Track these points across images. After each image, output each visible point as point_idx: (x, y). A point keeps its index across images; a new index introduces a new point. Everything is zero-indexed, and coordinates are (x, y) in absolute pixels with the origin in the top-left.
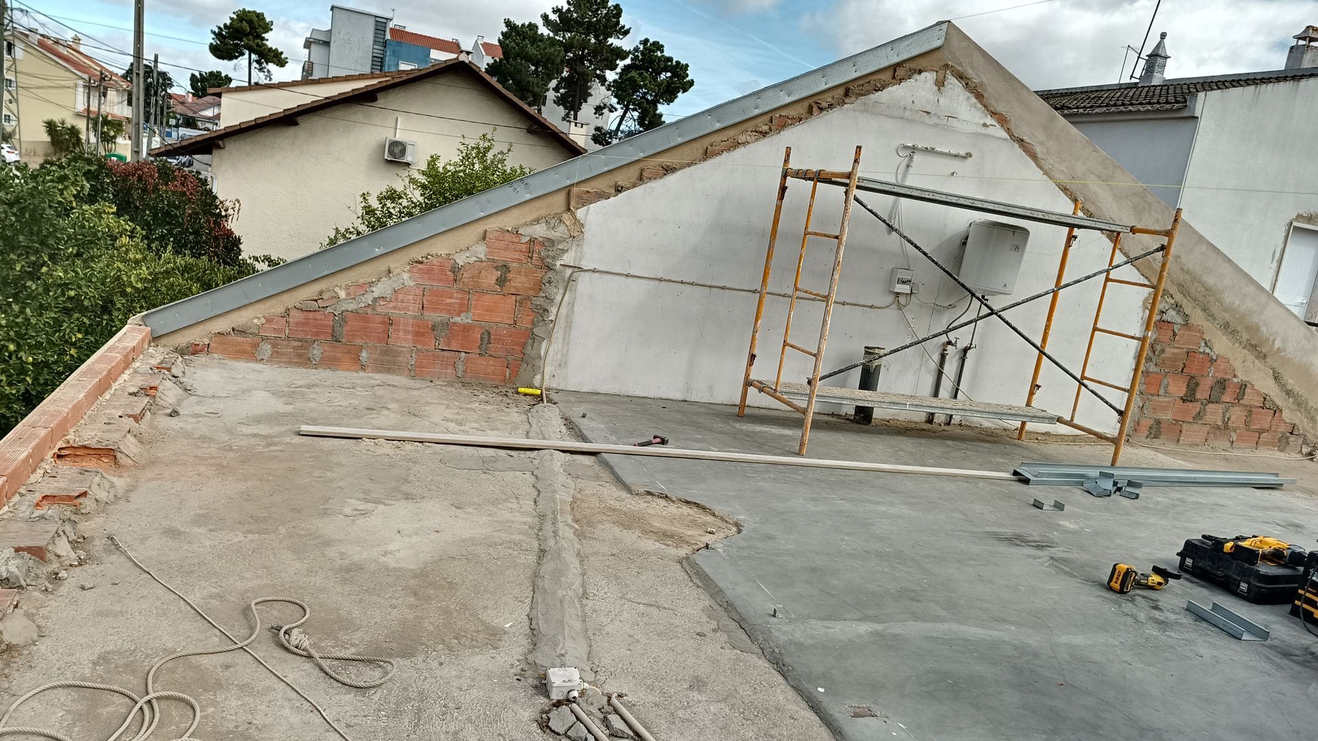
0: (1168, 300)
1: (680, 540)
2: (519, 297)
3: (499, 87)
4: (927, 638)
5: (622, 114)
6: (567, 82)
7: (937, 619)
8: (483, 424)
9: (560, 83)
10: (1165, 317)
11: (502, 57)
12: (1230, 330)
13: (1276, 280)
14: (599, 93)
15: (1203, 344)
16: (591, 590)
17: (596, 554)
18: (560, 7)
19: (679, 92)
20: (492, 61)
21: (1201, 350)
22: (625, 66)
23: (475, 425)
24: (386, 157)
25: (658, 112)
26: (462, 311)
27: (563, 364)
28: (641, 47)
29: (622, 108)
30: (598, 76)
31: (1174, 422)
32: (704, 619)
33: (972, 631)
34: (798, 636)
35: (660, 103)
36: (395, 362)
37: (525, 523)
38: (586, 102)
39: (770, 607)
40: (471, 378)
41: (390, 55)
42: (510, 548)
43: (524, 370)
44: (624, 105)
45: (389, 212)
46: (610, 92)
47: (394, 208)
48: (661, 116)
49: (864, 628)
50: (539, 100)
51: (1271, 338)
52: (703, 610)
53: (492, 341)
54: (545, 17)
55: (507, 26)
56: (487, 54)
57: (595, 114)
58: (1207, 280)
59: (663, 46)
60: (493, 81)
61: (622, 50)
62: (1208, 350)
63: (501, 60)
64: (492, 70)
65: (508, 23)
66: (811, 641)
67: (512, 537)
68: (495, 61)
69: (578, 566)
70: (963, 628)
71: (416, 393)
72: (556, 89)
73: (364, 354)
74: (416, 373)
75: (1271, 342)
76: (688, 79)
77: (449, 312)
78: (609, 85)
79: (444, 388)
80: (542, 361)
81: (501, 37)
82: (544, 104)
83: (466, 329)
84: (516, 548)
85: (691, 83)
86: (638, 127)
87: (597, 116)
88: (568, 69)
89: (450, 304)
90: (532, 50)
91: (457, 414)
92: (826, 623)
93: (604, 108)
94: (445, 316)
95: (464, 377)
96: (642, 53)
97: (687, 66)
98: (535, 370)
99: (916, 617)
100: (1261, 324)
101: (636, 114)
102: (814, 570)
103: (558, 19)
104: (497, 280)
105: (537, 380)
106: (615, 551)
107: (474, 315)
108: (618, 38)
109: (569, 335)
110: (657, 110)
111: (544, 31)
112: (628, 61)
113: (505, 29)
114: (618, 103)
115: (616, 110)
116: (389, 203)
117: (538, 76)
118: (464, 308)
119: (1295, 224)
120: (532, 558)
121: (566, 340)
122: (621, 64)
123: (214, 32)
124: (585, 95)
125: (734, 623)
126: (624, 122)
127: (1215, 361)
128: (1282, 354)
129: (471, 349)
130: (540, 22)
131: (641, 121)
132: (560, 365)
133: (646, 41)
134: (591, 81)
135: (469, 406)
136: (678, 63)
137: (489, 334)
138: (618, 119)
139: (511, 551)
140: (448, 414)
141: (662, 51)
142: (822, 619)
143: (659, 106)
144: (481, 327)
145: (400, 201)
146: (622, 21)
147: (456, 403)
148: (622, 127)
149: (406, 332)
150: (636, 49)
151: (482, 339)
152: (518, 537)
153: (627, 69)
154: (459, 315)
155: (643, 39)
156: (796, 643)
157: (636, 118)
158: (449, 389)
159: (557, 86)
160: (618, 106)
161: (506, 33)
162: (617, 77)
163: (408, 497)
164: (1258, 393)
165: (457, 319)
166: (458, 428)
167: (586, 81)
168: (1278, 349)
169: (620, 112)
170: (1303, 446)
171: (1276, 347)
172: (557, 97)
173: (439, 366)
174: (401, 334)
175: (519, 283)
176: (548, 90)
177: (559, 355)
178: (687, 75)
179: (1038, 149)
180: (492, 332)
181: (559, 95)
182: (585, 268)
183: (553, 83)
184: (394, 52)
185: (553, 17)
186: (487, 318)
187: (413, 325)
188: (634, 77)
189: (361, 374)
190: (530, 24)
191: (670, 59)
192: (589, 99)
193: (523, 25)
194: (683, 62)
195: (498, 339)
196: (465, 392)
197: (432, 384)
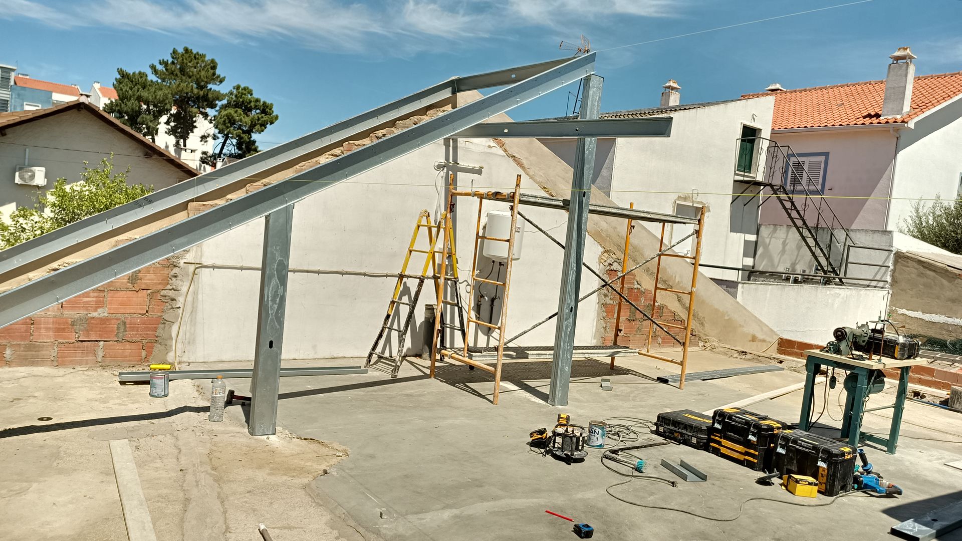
0: (612, 256)
1: (302, 471)
2: (149, 291)
3: (118, 122)
5: (223, 141)
6: (176, 117)
7: (495, 498)
8: (125, 399)
9: (169, 118)
10: (612, 268)
11: (117, 98)
12: (650, 273)
13: (671, 238)
14: (203, 126)
15: (636, 283)
16: (232, 525)
17: (234, 493)
18: (165, 60)
19: (267, 124)
20: (109, 102)
21: (636, 287)
22: (222, 105)
23: (118, 401)
24: (16, 181)
25: (252, 139)
26: (99, 307)
27: (192, 341)
28: (235, 92)
29: (223, 137)
30: (202, 113)
31: (625, 335)
32: (328, 530)
34: (401, 530)
35: (253, 132)
36: (38, 356)
37: (170, 478)
38: (193, 132)
39: (378, 510)
40: (110, 362)
41: (15, 97)
42: (158, 501)
43: (157, 348)
44: (224, 134)
45: (22, 227)
46: (212, 125)
47: (26, 223)
48: (254, 142)
49: (447, 514)
50: (153, 132)
51: (674, 276)
52: (326, 524)
53: (127, 329)
54: (153, 67)
55: (119, 74)
56: (104, 96)
57: (201, 141)
58: (633, 241)
59: (252, 91)
60: (111, 117)
61: (220, 93)
62: (639, 287)
63: (116, 100)
64: (110, 108)
65: (120, 72)
66: (410, 532)
67: (160, 491)
68: (112, 102)
69: (220, 506)
70: (514, 501)
71: (60, 380)
72: (167, 123)
73: (8, 352)
74: (59, 362)
75: (674, 278)
76: (273, 114)
77: (87, 308)
78: (211, 120)
79: (86, 373)
80: (174, 341)
81: (115, 83)
82: (157, 134)
83: (104, 321)
84: (163, 501)
85: (277, 117)
86: (237, 151)
87: (203, 142)
88: (175, 107)
89: (87, 302)
90: (145, 94)
91: (101, 393)
92: (421, 516)
93: (208, 137)
94: (83, 313)
95: (103, 361)
96: (236, 96)
97: (272, 105)
98: (167, 348)
99: (483, 499)
100: (667, 267)
101: (235, 141)
102: (406, 476)
103: (164, 69)
104: (129, 279)
105: (170, 357)
106: (250, 489)
107: (110, 309)
108: (216, 84)
109: (196, 318)
110: (251, 137)
111: (152, 77)
112: (225, 102)
113: (118, 77)
114: (219, 133)
115: (218, 138)
116: (21, 220)
117: (150, 113)
118: (99, 304)
119: (678, 202)
120: (178, 507)
121: (193, 322)
122: (219, 103)
124: (191, 127)
125: (351, 529)
126: (225, 147)
127: (644, 293)
128: (681, 285)
129: (109, 337)
130: (149, 72)
131: (239, 146)
132: (189, 343)
133: (238, 87)
134: (195, 116)
135: (110, 385)
136: (264, 103)
137: (125, 323)
138: (220, 146)
139: (160, 504)
140: (92, 395)
141: (251, 95)
142: (416, 513)
143: (253, 135)
144: (118, 319)
145: (32, 218)
146: (218, 72)
147: (99, 384)
148: (224, 151)
149: (47, 329)
150: (231, 93)
151: (118, 328)
152: (165, 491)
153: (224, 107)
154: (96, 311)
155: (235, 84)
157: (234, 143)
158: (90, 373)
159: (168, 120)
160: (220, 136)
161: (120, 79)
162: (216, 113)
163: (61, 472)
164: (671, 312)
165: (95, 314)
166: (102, 405)
167: (192, 117)
168: (678, 282)
169: (221, 140)
170: (699, 342)
171: (677, 281)
172: (168, 129)
173: (80, 354)
174: (43, 331)
175: (148, 280)
176: (159, 123)
177: (187, 334)
178: (273, 112)
179: (524, 162)
180: (128, 322)
181: (170, 127)
182: (205, 264)
183: (164, 119)
184: (19, 94)
185: (160, 68)
186: (122, 311)
187: (53, 322)
188: (230, 113)
189: (7, 369)
190: (140, 73)
191: (257, 101)
192: (195, 130)
193: (134, 73)
194: (269, 102)
195: (133, 327)
196: (106, 374)
197: (74, 370)
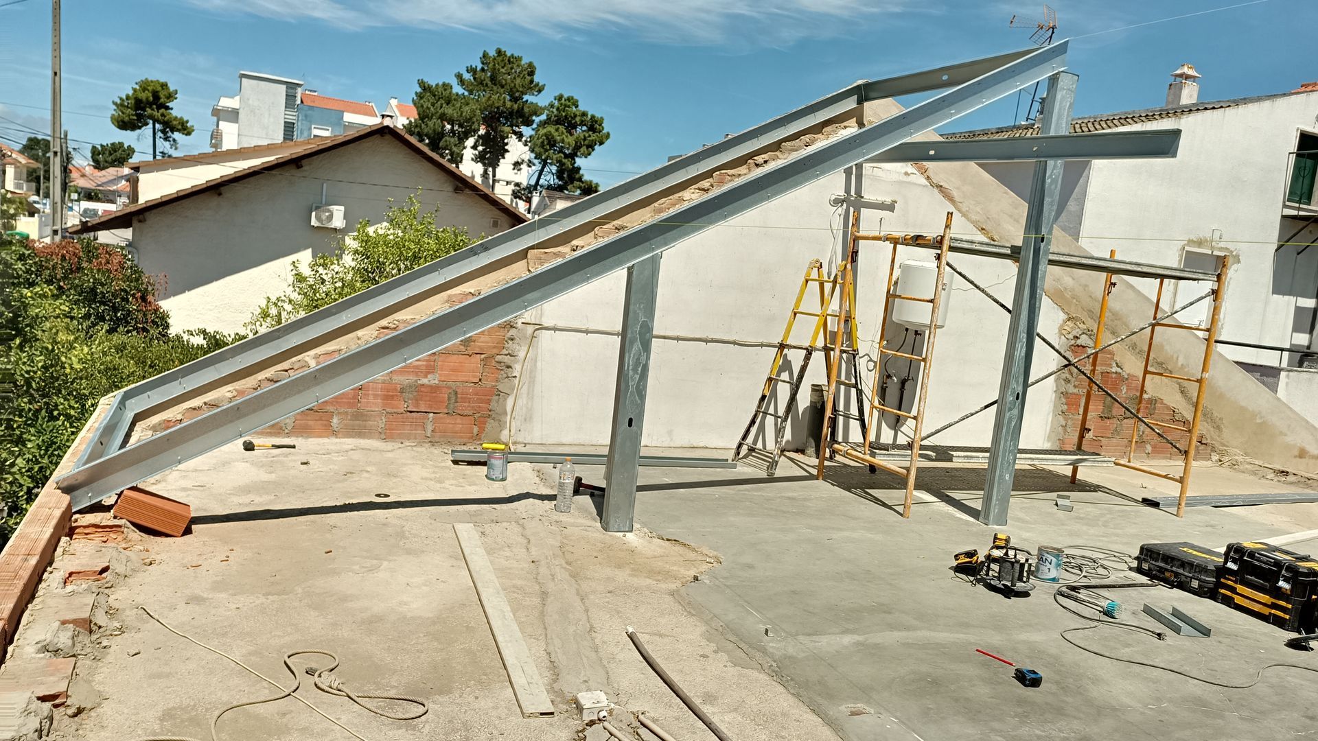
0: (1080, 326)
1: (668, 575)
2: (483, 356)
3: (419, 145)
4: (904, 644)
5: (540, 168)
6: (485, 139)
7: (914, 629)
8: (461, 480)
9: (477, 141)
10: (1079, 342)
11: (417, 117)
12: (1137, 351)
13: (1174, 302)
14: (516, 149)
15: (1114, 365)
16: (597, 625)
17: (594, 592)
18: (473, 66)
19: (596, 144)
20: (407, 122)
21: (1114, 370)
22: (540, 121)
23: (454, 482)
24: (313, 224)
25: (576, 165)
26: (428, 373)
27: (528, 419)
28: (556, 103)
29: (540, 163)
30: (515, 133)
31: (1094, 438)
32: (704, 642)
33: (943, 636)
34: (791, 651)
35: (577, 156)
36: (365, 427)
37: (522, 569)
38: (503, 158)
39: (763, 628)
40: (440, 438)
41: (302, 120)
42: (514, 592)
43: (491, 424)
44: (542, 160)
45: (322, 278)
46: (527, 148)
47: (326, 274)
48: (579, 169)
49: (847, 639)
50: (458, 158)
51: (1175, 356)
52: (701, 635)
53: (459, 400)
54: (459, 76)
55: (420, 87)
56: (402, 115)
57: (515, 169)
58: (1113, 305)
59: (577, 101)
60: (413, 140)
61: (538, 106)
62: (1119, 370)
63: (415, 120)
64: (409, 129)
65: (421, 84)
66: (802, 655)
67: (514, 582)
68: (410, 121)
69: (580, 603)
70: (933, 634)
71: (390, 455)
72: (474, 147)
73: (335, 421)
74: (387, 435)
75: (1175, 358)
76: (603, 131)
77: (414, 374)
78: (526, 141)
79: (414, 448)
80: (509, 417)
81: (415, 98)
82: (462, 161)
83: (434, 389)
84: (519, 592)
85: (608, 136)
86: (556, 181)
87: (516, 171)
88: (484, 127)
89: (417, 367)
90: (447, 111)
91: (434, 472)
92: (814, 638)
93: (522, 163)
94: (411, 379)
95: (433, 436)
96: (558, 109)
97: (602, 118)
98: (502, 425)
99: (892, 627)
100: (1165, 343)
101: (554, 169)
102: (794, 592)
103: (472, 78)
105: (504, 435)
106: (611, 589)
107: (440, 375)
108: (533, 95)
109: (533, 391)
110: (575, 163)
111: (457, 89)
112: (543, 117)
114: (536, 158)
115: (534, 164)
116: (321, 270)
117: (454, 134)
118: (429, 370)
119: (1187, 248)
120: (536, 600)
121: (531, 395)
122: (537, 119)
123: (115, 103)
124: (501, 152)
125: (732, 645)
126: (543, 176)
127: (1127, 379)
128: (1186, 370)
129: (439, 409)
130: (453, 82)
131: (560, 174)
132: (525, 420)
133: (559, 98)
134: (507, 137)
135: (443, 464)
136: (593, 117)
137: (456, 393)
138: (537, 175)
139: (515, 595)
140: (425, 473)
141: (577, 107)
142: (809, 635)
143: (577, 159)
144: (449, 388)
145: (333, 267)
146: (537, 78)
147: (431, 463)
148: (541, 182)
149: (376, 396)
150: (552, 106)
151: (449, 399)
152: (519, 582)
153: (543, 124)
154: (426, 377)
155: (557, 94)
156: (790, 657)
157: (554, 172)
158: (419, 449)
159: (475, 143)
160: (536, 161)
161: (420, 93)
162: (533, 133)
163: (408, 552)
164: (1168, 408)
165: (425, 381)
166: (439, 485)
167: (503, 138)
168: (1182, 365)
169: (538, 167)
170: (1212, 454)
171: (1180, 364)
172: (475, 155)
173: (409, 428)
174: (371, 397)
175: (483, 342)
176: (465, 148)
177: (524, 409)
178: (603, 128)
179: (956, 194)
180: (459, 391)
181: (477, 153)
182: (546, 325)
183: (470, 142)
184: (306, 116)
185: (467, 76)
186: (453, 378)
187: (381, 389)
188: (550, 132)
189: (334, 440)
190: (444, 84)
191: (584, 114)
192: (506, 155)
193: (437, 85)
194: (598, 115)
195: (465, 398)
196: (436, 451)
197: (402, 445)
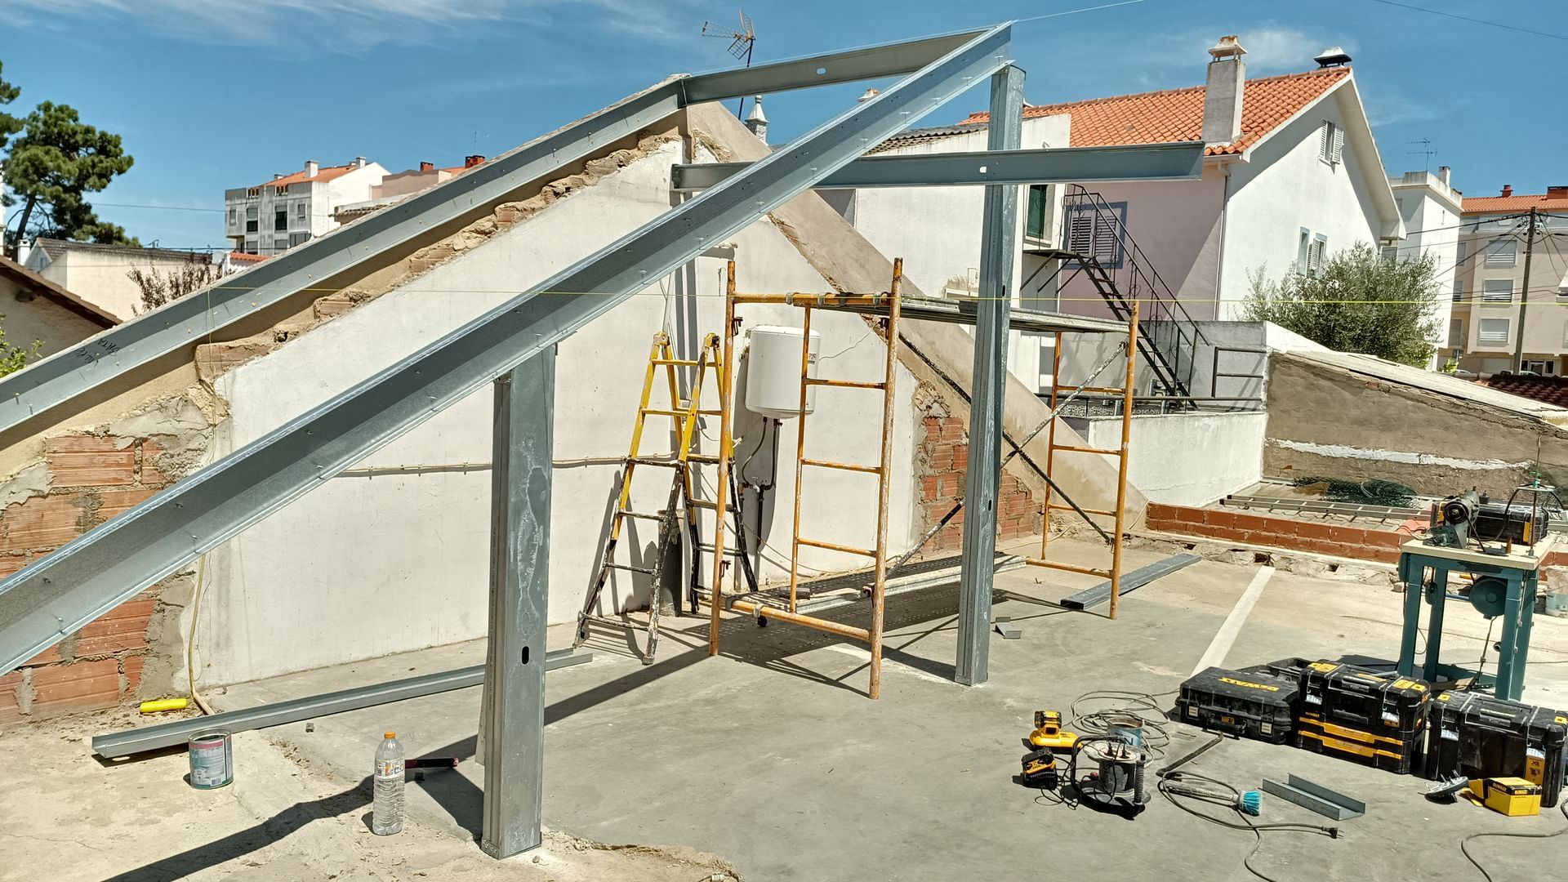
5: (24, 208)
19: (112, 173)
22: (18, 140)
25: (83, 202)
28: (42, 115)
29: (24, 200)
35: (84, 189)
44: (27, 196)
48: (89, 207)
59: (75, 112)
61: (11, 118)
76: (123, 156)
85: (130, 161)
86: (54, 225)
96: (45, 123)
97: (118, 137)
101: (48, 208)
110: (81, 199)
112: (23, 134)
114: (16, 192)
115: (14, 202)
122: (12, 138)
126: (30, 219)
131: (58, 215)
133: (47, 107)
136: (103, 135)
138: (20, 216)
141: (76, 120)
143: (84, 194)
148: (28, 227)
150: (35, 118)
153: (23, 144)
155: (41, 102)
157: (48, 212)
160: (17, 197)
162: (7, 156)
169: (21, 206)
178: (121, 151)
188: (35, 155)
191: (88, 130)
194: (111, 132)
